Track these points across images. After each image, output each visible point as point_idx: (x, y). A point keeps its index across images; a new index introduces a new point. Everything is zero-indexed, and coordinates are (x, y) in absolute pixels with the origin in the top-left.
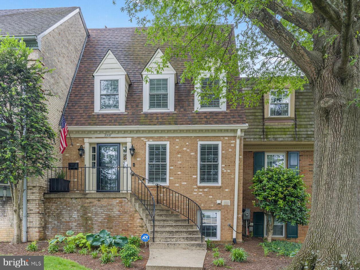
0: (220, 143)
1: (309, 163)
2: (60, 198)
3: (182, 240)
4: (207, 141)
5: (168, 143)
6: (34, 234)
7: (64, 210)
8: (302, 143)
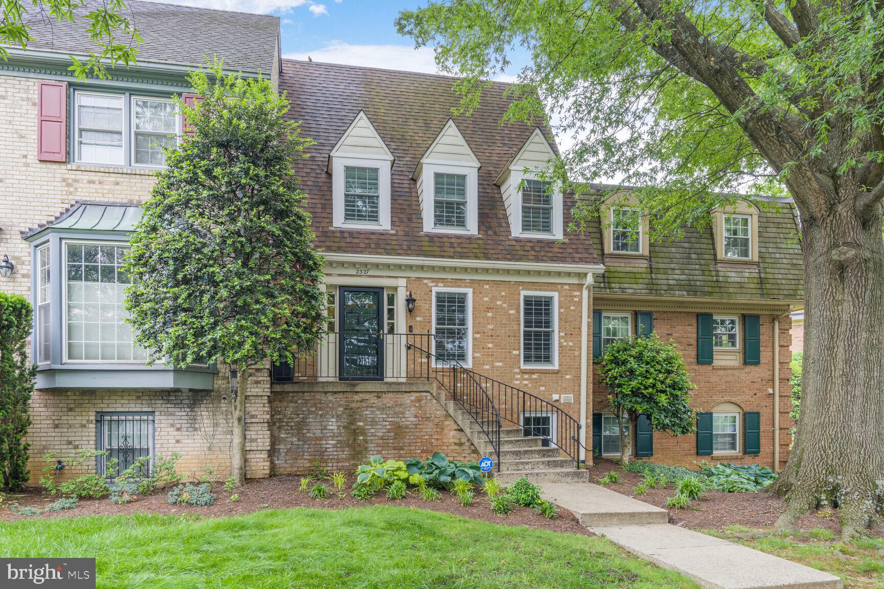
0: (555, 295)
1: (667, 332)
2: (303, 392)
3: (541, 467)
4: (536, 290)
5: (469, 291)
6: (260, 464)
7: (311, 416)
8: (663, 298)
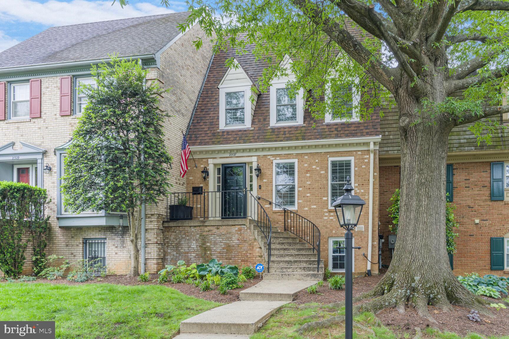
0: (352, 159)
1: (465, 178)
2: (179, 227)
4: (338, 156)
5: (296, 161)
6: (152, 266)
7: (183, 240)
